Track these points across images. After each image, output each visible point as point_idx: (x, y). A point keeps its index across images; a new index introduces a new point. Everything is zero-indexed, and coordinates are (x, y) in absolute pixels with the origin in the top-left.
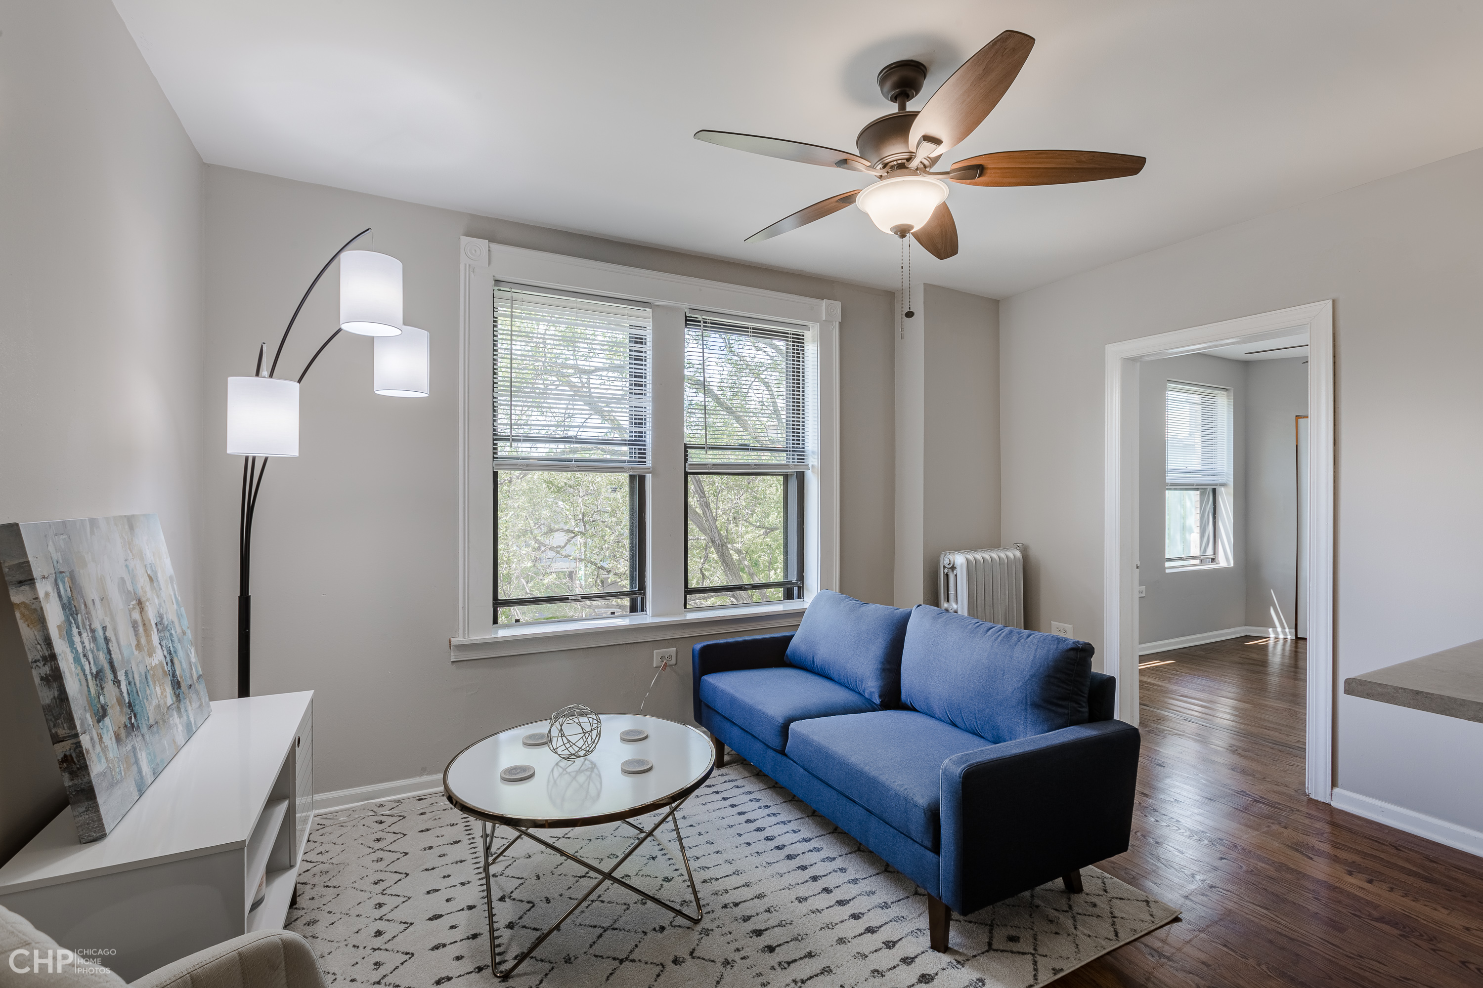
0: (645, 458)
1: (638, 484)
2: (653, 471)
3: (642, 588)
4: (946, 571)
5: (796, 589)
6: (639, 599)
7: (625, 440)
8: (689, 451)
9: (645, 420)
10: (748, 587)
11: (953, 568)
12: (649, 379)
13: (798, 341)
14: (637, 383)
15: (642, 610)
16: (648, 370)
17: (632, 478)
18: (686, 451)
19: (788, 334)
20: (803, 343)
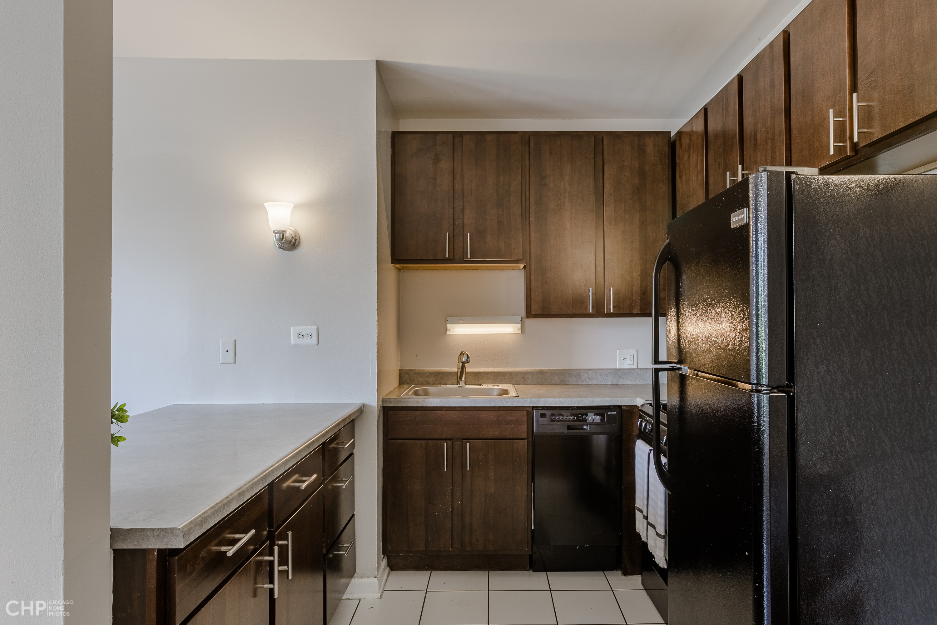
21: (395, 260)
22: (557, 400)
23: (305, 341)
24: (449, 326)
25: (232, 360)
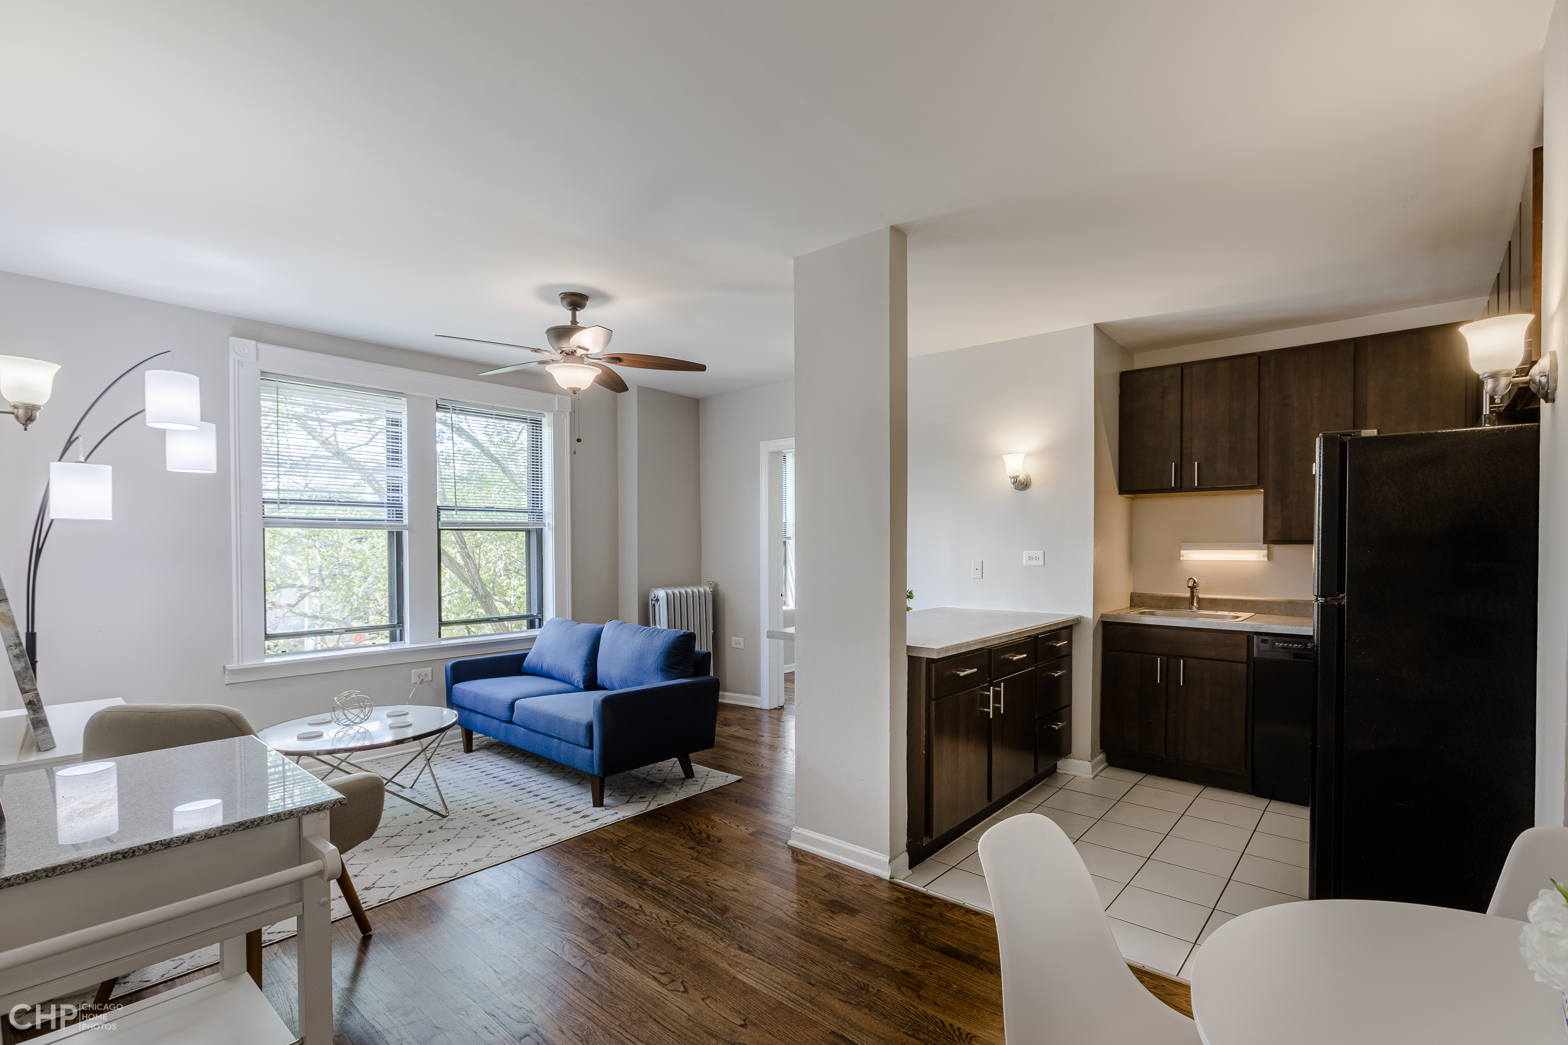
0: (402, 517)
1: (396, 539)
2: (410, 528)
3: (401, 622)
4: (653, 602)
5: (537, 621)
6: (398, 631)
7: (383, 503)
8: (442, 512)
9: (402, 487)
10: (495, 619)
11: (657, 600)
12: (405, 454)
13: (536, 424)
14: (394, 454)
15: (401, 640)
16: (403, 447)
17: (389, 532)
18: (438, 512)
19: (527, 419)
20: (541, 424)
21: (1123, 489)
22: (1283, 627)
23: (1034, 563)
24: (1183, 552)
25: (980, 577)
